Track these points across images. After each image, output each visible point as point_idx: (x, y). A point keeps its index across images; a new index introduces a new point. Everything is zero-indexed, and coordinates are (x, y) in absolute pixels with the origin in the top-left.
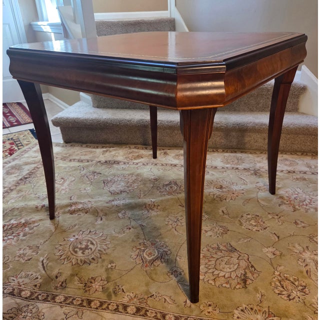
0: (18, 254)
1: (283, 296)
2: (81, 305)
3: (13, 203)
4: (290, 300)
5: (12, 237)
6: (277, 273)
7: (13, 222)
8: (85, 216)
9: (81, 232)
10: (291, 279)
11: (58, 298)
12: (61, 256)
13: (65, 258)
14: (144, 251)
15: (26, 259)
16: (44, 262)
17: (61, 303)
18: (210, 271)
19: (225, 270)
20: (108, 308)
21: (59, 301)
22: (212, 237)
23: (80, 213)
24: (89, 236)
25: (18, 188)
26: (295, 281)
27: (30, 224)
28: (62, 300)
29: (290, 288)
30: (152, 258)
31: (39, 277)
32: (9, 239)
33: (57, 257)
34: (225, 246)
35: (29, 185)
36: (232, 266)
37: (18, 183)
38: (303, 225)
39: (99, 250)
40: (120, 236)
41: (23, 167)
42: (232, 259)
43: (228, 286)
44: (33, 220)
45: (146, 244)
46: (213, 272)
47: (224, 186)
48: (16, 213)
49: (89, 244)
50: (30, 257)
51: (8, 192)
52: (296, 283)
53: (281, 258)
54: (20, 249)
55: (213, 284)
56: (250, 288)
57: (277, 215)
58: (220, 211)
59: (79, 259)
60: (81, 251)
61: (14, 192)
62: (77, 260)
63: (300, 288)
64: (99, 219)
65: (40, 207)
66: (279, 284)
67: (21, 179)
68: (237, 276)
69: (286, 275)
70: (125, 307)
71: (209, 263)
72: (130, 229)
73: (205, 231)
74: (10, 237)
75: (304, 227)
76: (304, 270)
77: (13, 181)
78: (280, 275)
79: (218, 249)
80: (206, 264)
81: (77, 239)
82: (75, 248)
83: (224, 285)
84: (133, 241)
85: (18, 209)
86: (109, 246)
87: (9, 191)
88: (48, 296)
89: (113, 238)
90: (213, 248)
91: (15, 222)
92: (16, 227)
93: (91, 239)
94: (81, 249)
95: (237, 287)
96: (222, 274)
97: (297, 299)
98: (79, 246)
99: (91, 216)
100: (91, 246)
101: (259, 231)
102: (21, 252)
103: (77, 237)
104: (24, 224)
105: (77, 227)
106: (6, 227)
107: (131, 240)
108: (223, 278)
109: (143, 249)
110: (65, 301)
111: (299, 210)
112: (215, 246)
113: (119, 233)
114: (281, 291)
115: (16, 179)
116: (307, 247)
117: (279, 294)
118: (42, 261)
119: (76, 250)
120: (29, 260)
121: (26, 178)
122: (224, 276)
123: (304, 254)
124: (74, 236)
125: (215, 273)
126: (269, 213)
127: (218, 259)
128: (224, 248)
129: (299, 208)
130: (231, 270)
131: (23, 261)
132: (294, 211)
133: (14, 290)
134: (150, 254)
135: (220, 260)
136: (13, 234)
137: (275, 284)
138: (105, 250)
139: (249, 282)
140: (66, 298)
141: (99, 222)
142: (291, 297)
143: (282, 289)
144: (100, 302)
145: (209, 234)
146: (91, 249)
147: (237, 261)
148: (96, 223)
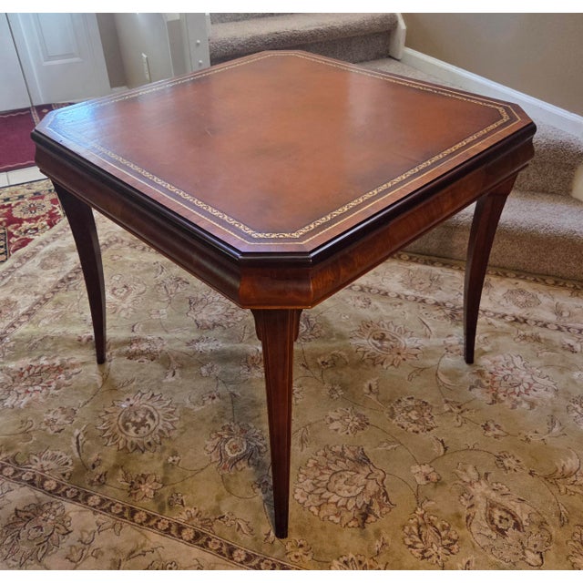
0: (45, 420)
1: (414, 551)
2: (121, 515)
3: (47, 325)
4: (423, 558)
5: (40, 388)
6: (420, 512)
7: (43, 361)
8: (150, 365)
9: (139, 395)
10: (438, 526)
11: (91, 498)
12: (105, 431)
13: (110, 436)
14: (227, 440)
15: (56, 429)
16: (80, 438)
17: (94, 507)
18: (318, 491)
19: (341, 493)
20: (156, 525)
21: (93, 504)
22: (339, 432)
23: (143, 358)
24: (150, 403)
25: (56, 298)
26: (443, 530)
27: (68, 368)
28: (97, 503)
29: (430, 539)
30: (235, 455)
31: (70, 462)
32: (35, 391)
33: (99, 433)
34: (353, 452)
35: (74, 293)
36: (354, 487)
37: (57, 287)
38: (497, 432)
39: (160, 431)
40: (197, 409)
41: (68, 255)
42: (358, 476)
43: (337, 520)
44: (72, 361)
45: (232, 428)
46: (322, 494)
47: (387, 337)
48: (49, 345)
49: (147, 417)
50: (61, 428)
51: (41, 304)
52: (443, 534)
53: (435, 487)
54: (49, 411)
55: (316, 513)
56: (370, 528)
57: (459, 407)
58: (366, 386)
59: (130, 441)
60: (134, 428)
61: (50, 304)
62: (127, 442)
63: (447, 541)
64: (171, 374)
65: (84, 340)
66: (416, 531)
67: (62, 281)
68: (356, 506)
69: (432, 517)
70: (180, 529)
71: (320, 478)
72: (214, 398)
73: (331, 419)
74: (37, 388)
75: (496, 437)
76: (465, 512)
77: (50, 282)
78: (422, 516)
79: (342, 455)
80: (315, 478)
81: (131, 405)
82: (127, 421)
83: (331, 518)
84: (214, 421)
85: (52, 338)
86: (176, 426)
87: (43, 302)
88: (79, 493)
89: (186, 412)
90: (333, 453)
91: (46, 363)
92: (46, 371)
93: (152, 410)
94: (135, 424)
95: (350, 525)
96: (334, 498)
97: (434, 558)
98: (133, 419)
99: (159, 366)
100: (149, 421)
101: (417, 432)
102: (50, 416)
103: (132, 402)
104: (58, 367)
105: (134, 383)
106: (33, 369)
107: (211, 418)
108: (333, 506)
109: (226, 436)
110: (100, 504)
111: (503, 401)
112: (338, 449)
113: (196, 403)
114: (415, 543)
115: (54, 279)
116: (487, 474)
117: (410, 546)
118: (78, 437)
119: (128, 424)
120: (60, 431)
121: (70, 279)
122: (336, 503)
123: (476, 485)
124: (128, 400)
125: (324, 496)
126: (447, 402)
127: (336, 473)
128: (351, 456)
129: (503, 398)
130: (349, 495)
131: (52, 433)
132: (493, 402)
133: (34, 476)
134: (235, 447)
135: (339, 474)
136: (41, 382)
137: (410, 529)
138: (169, 431)
139: (372, 518)
140: (103, 501)
141: (170, 379)
142: (426, 555)
143: (418, 539)
144: (148, 515)
145: (335, 425)
146: (149, 427)
147: (364, 480)
148: (164, 381)
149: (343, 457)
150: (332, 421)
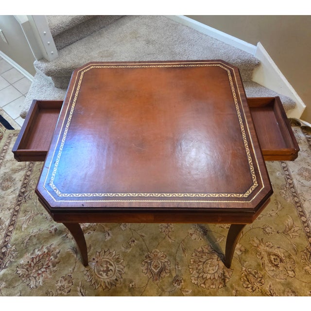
0: (58, 287)
1: (249, 289)
3: (27, 228)
4: (253, 291)
5: (44, 270)
6: (244, 269)
7: (38, 253)
8: (94, 234)
9: (98, 254)
10: (253, 273)
12: (91, 281)
13: (95, 283)
14: (151, 263)
15: (67, 291)
16: (82, 291)
18: (201, 275)
19: (210, 272)
22: (197, 239)
23: (89, 231)
24: (105, 257)
25: (22, 208)
26: (256, 274)
27: (53, 251)
29: (253, 281)
30: (157, 271)
32: (43, 272)
33: (89, 284)
34: (207, 249)
35: (30, 201)
36: (214, 267)
37: (19, 201)
39: (118, 271)
40: (129, 251)
41: (14, 176)
42: (214, 260)
43: (214, 287)
44: (53, 247)
45: (150, 256)
46: (203, 276)
48: (35, 241)
49: (108, 266)
50: (69, 289)
51: (16, 215)
52: (256, 276)
53: (245, 253)
54: (57, 281)
55: (204, 287)
56: (228, 285)
59: (106, 282)
60: (105, 274)
61: (21, 214)
63: (259, 279)
64: (107, 235)
65: (53, 231)
66: (246, 279)
67: (19, 196)
68: (219, 277)
69: (249, 270)
71: (199, 268)
72: (134, 241)
73: (191, 234)
76: (261, 262)
77: (13, 198)
78: (245, 271)
79: (203, 252)
80: (197, 269)
81: (97, 262)
82: (99, 272)
83: (211, 287)
84: (140, 255)
85: (35, 236)
86: (124, 265)
87: (16, 213)
89: (125, 254)
90: (199, 252)
91: (39, 253)
92: (42, 258)
93: (108, 260)
94: (104, 271)
95: (220, 287)
96: (209, 276)
97: (257, 289)
98: (102, 269)
99: (99, 233)
100: (111, 268)
102: (59, 284)
103: (96, 260)
104: (47, 253)
105: (92, 248)
106: (35, 260)
107: (138, 253)
108: (210, 280)
109: (149, 261)
112: (200, 249)
113: (127, 248)
114: (248, 285)
115: (14, 196)
116: (262, 239)
117: (246, 287)
120: (69, 291)
121: (23, 193)
122: (210, 278)
123: (260, 246)
124: (94, 259)
125: (204, 277)
127: (204, 262)
128: (207, 251)
130: (213, 272)
131: (66, 294)
134: (156, 266)
135: (206, 263)
136: (43, 266)
137: (243, 279)
138: (122, 269)
139: (227, 280)
141: (108, 238)
142: (254, 289)
143: (248, 283)
145: (194, 237)
146: (112, 271)
147: (217, 262)
148: (106, 240)
149: (204, 253)
150: (191, 235)
